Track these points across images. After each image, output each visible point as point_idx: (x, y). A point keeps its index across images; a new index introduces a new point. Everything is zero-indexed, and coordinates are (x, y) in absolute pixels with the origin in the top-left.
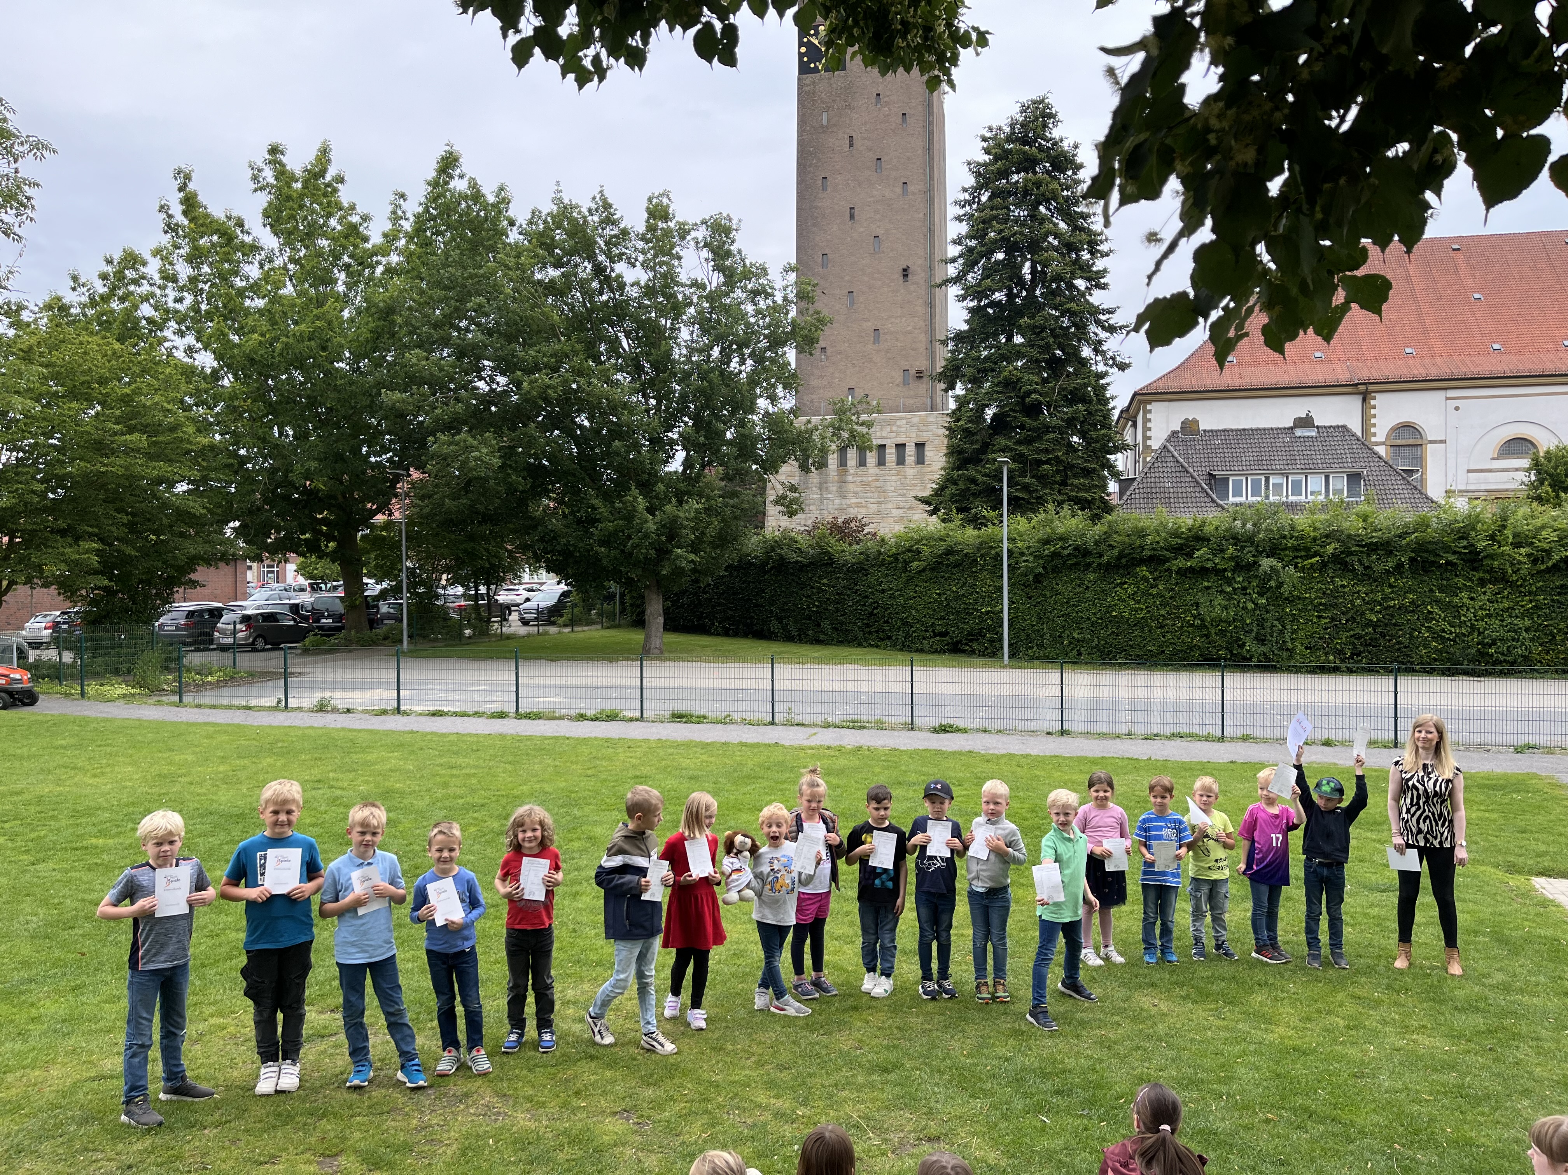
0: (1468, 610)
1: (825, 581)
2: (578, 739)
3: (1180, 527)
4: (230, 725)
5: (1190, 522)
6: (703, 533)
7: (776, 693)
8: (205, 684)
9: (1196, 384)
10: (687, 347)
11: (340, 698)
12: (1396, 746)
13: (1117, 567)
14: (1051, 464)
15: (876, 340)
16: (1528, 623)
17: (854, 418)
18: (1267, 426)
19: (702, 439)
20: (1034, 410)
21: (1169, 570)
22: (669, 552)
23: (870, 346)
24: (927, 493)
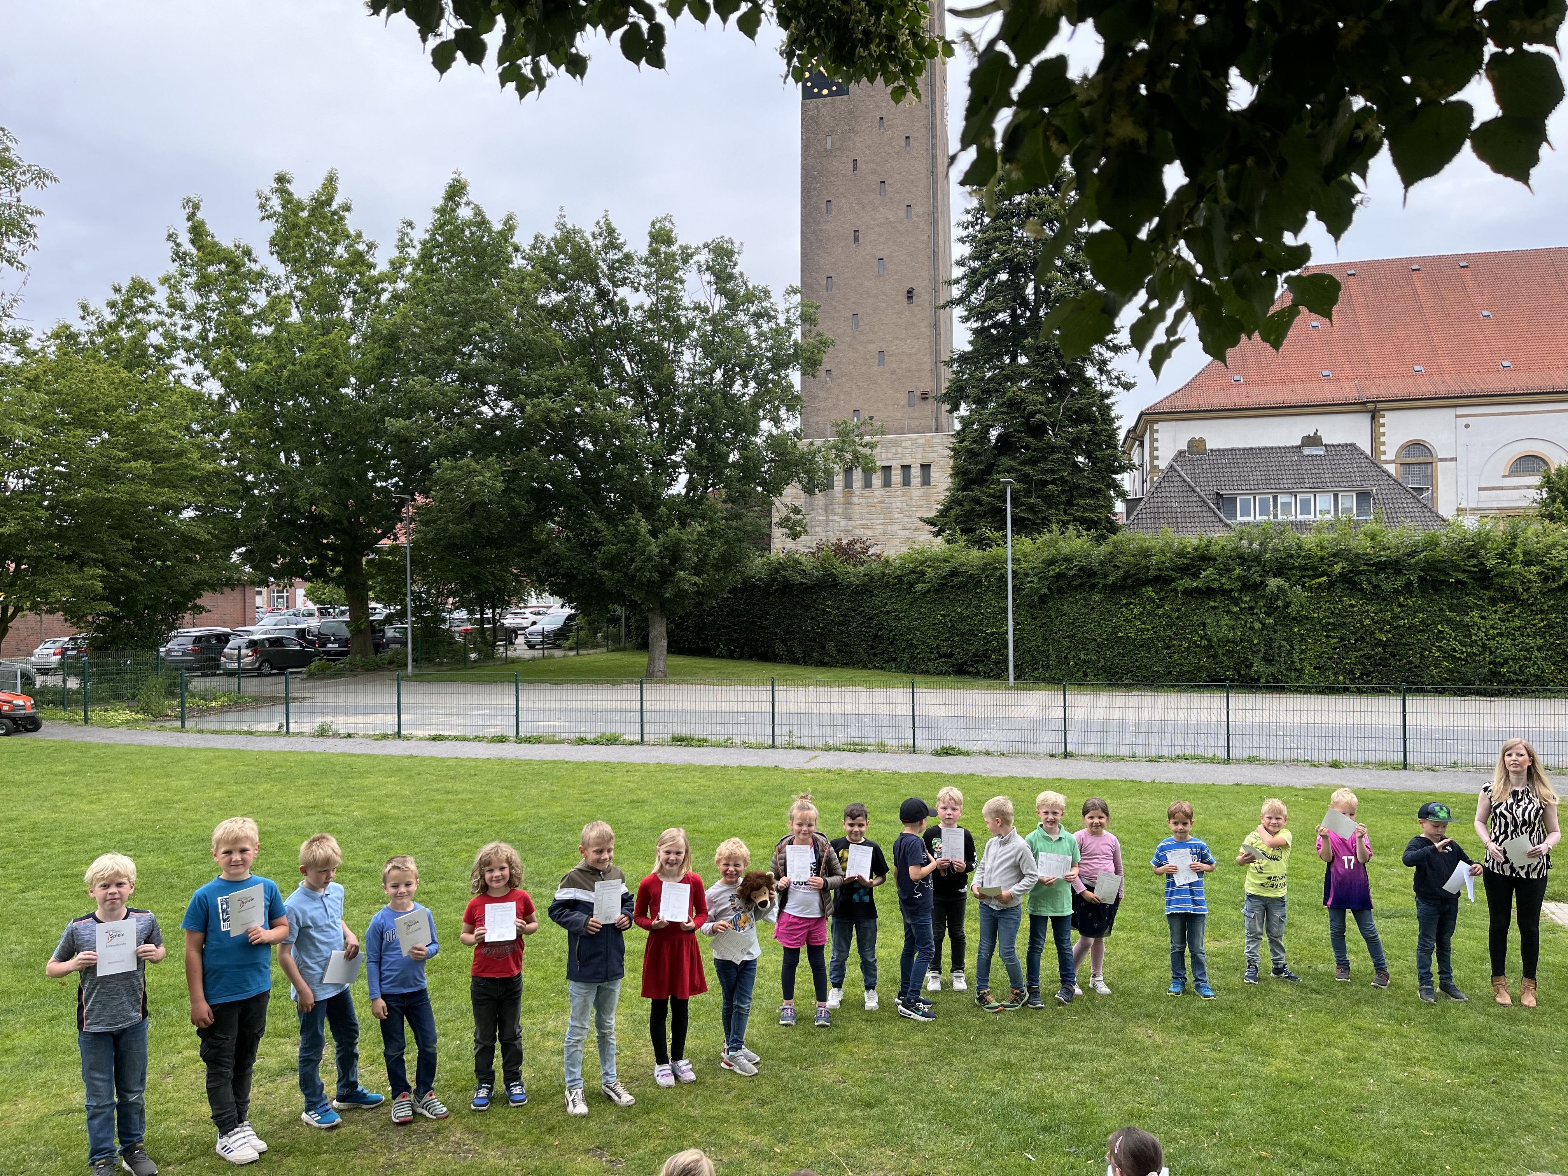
0: (1479, 629)
1: (829, 602)
2: (576, 763)
3: (1185, 547)
4: (230, 750)
5: (1195, 542)
6: (706, 555)
7: (776, 716)
8: (209, 710)
9: (1204, 404)
10: (690, 370)
11: (342, 723)
12: (1405, 767)
13: (1123, 587)
14: (1055, 484)
15: (881, 362)
16: (1540, 641)
17: (857, 439)
18: (1274, 445)
19: (704, 462)
20: (1038, 430)
21: (1174, 590)
22: (672, 574)
23: (876, 368)
24: (933, 514)
